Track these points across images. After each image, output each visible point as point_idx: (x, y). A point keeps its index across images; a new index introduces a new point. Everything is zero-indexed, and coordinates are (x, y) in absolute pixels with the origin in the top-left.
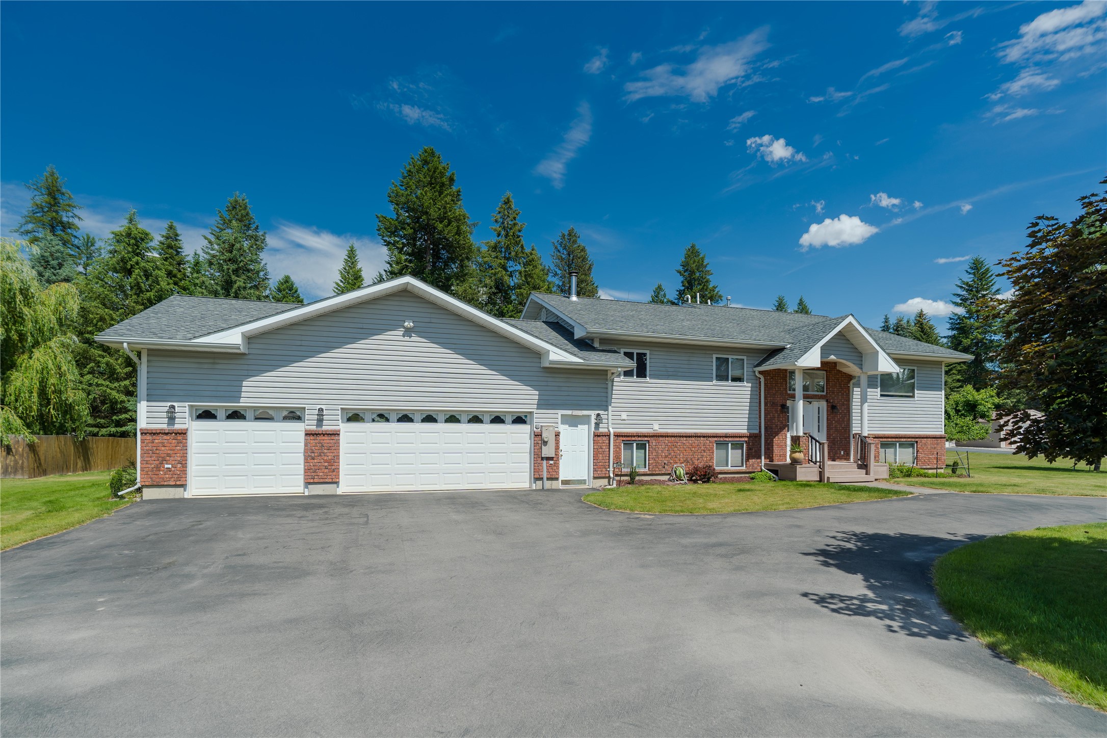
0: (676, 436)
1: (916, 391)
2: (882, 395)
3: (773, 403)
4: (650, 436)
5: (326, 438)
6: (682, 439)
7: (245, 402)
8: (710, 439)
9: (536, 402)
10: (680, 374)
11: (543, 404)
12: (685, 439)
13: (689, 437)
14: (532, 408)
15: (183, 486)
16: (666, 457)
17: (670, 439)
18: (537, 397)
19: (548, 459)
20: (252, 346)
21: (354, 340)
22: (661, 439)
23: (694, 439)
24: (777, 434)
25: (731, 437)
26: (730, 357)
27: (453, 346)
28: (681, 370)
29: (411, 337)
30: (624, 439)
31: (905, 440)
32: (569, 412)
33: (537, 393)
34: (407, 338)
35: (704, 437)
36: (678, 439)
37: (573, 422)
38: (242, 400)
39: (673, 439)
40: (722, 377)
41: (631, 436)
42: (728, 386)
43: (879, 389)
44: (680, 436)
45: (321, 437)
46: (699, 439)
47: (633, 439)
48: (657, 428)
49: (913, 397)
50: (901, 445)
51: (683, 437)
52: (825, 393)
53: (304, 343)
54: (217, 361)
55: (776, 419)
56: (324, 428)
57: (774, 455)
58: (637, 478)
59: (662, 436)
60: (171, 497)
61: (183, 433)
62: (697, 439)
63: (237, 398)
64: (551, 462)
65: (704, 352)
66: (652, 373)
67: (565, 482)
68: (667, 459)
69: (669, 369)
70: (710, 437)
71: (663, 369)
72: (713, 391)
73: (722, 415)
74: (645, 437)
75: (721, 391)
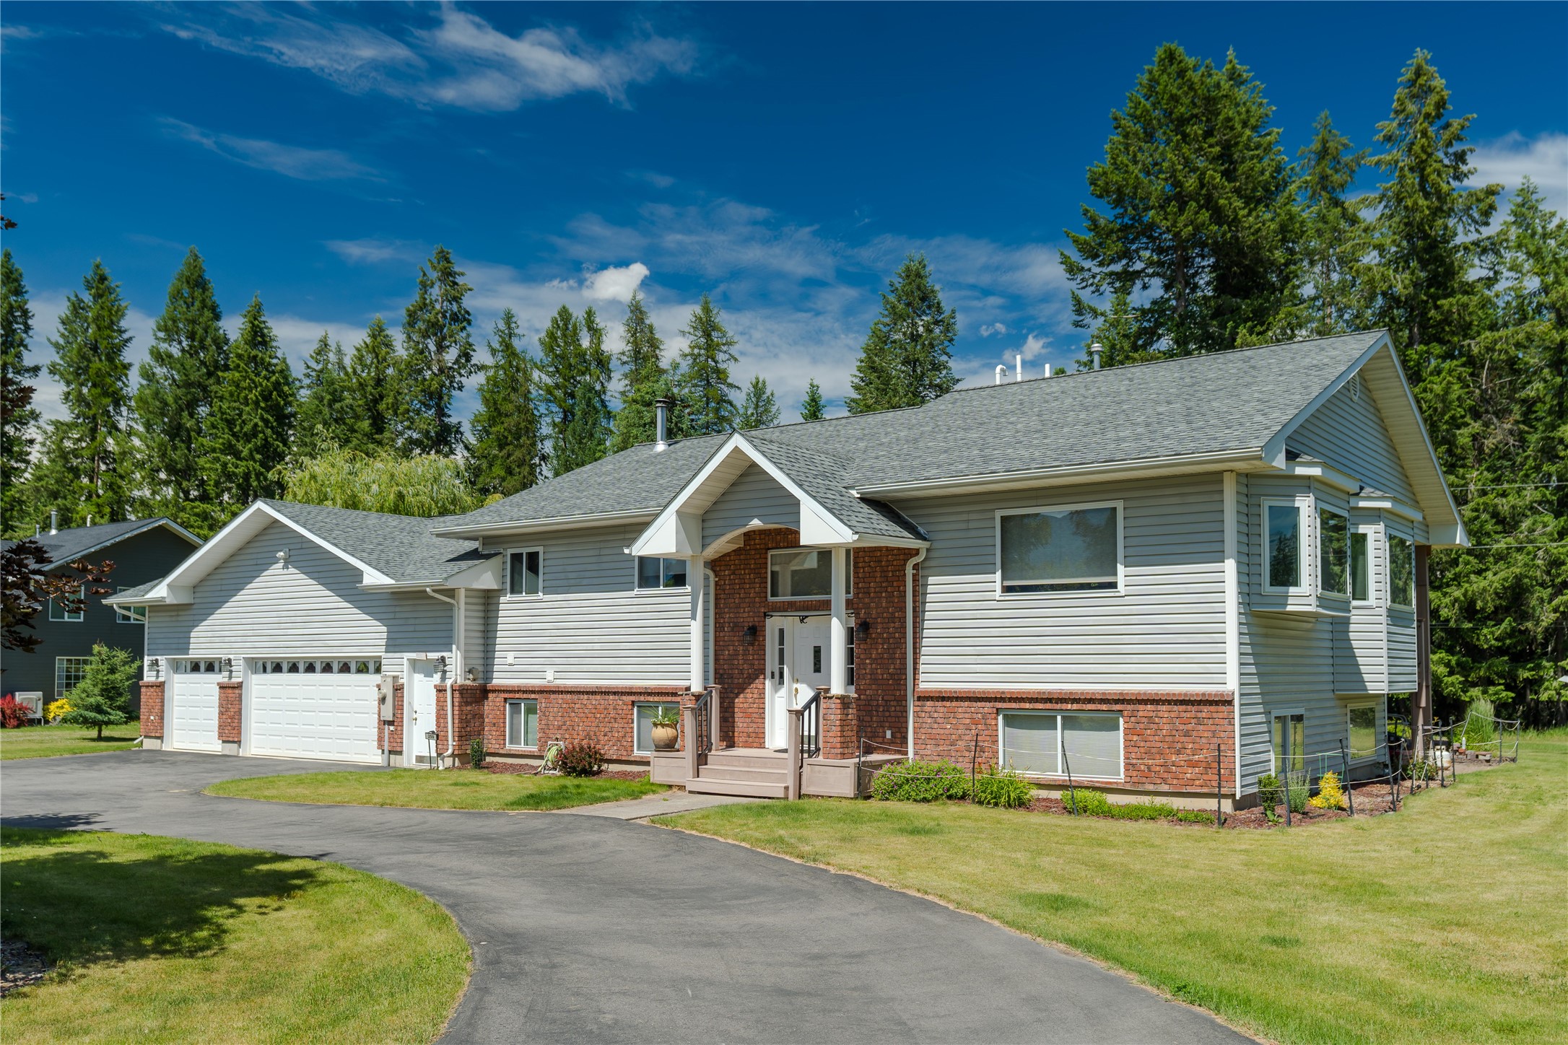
0: (574, 692)
1: (1121, 569)
2: (1003, 590)
3: (736, 625)
4: (539, 692)
6: (582, 697)
7: (192, 653)
8: (624, 698)
9: (383, 642)
10: (585, 581)
11: (394, 645)
12: (586, 696)
14: (380, 652)
15: (161, 738)
16: (559, 728)
17: (564, 696)
18: (385, 635)
20: (198, 595)
22: (553, 696)
23: (598, 697)
24: (742, 689)
25: (659, 694)
28: (588, 574)
29: (288, 568)
30: (507, 695)
31: (1075, 706)
32: (422, 656)
33: (385, 629)
34: (285, 571)
35: (615, 693)
36: (575, 697)
38: (191, 651)
39: (569, 696)
40: (652, 580)
42: (660, 596)
43: (999, 574)
44: (579, 692)
45: (231, 691)
46: (607, 697)
47: (517, 696)
48: (550, 677)
49: (1113, 585)
50: (1070, 723)
51: (583, 693)
53: (224, 588)
54: (180, 613)
55: (740, 657)
56: (233, 680)
57: (736, 734)
59: (554, 692)
60: (156, 748)
61: (163, 686)
62: (603, 696)
63: (186, 650)
64: (392, 728)
65: (621, 536)
66: (547, 584)
67: (420, 759)
68: (561, 732)
69: (571, 575)
70: (623, 693)
71: (562, 576)
72: (635, 608)
73: (649, 653)
74: (533, 692)
75: (649, 608)
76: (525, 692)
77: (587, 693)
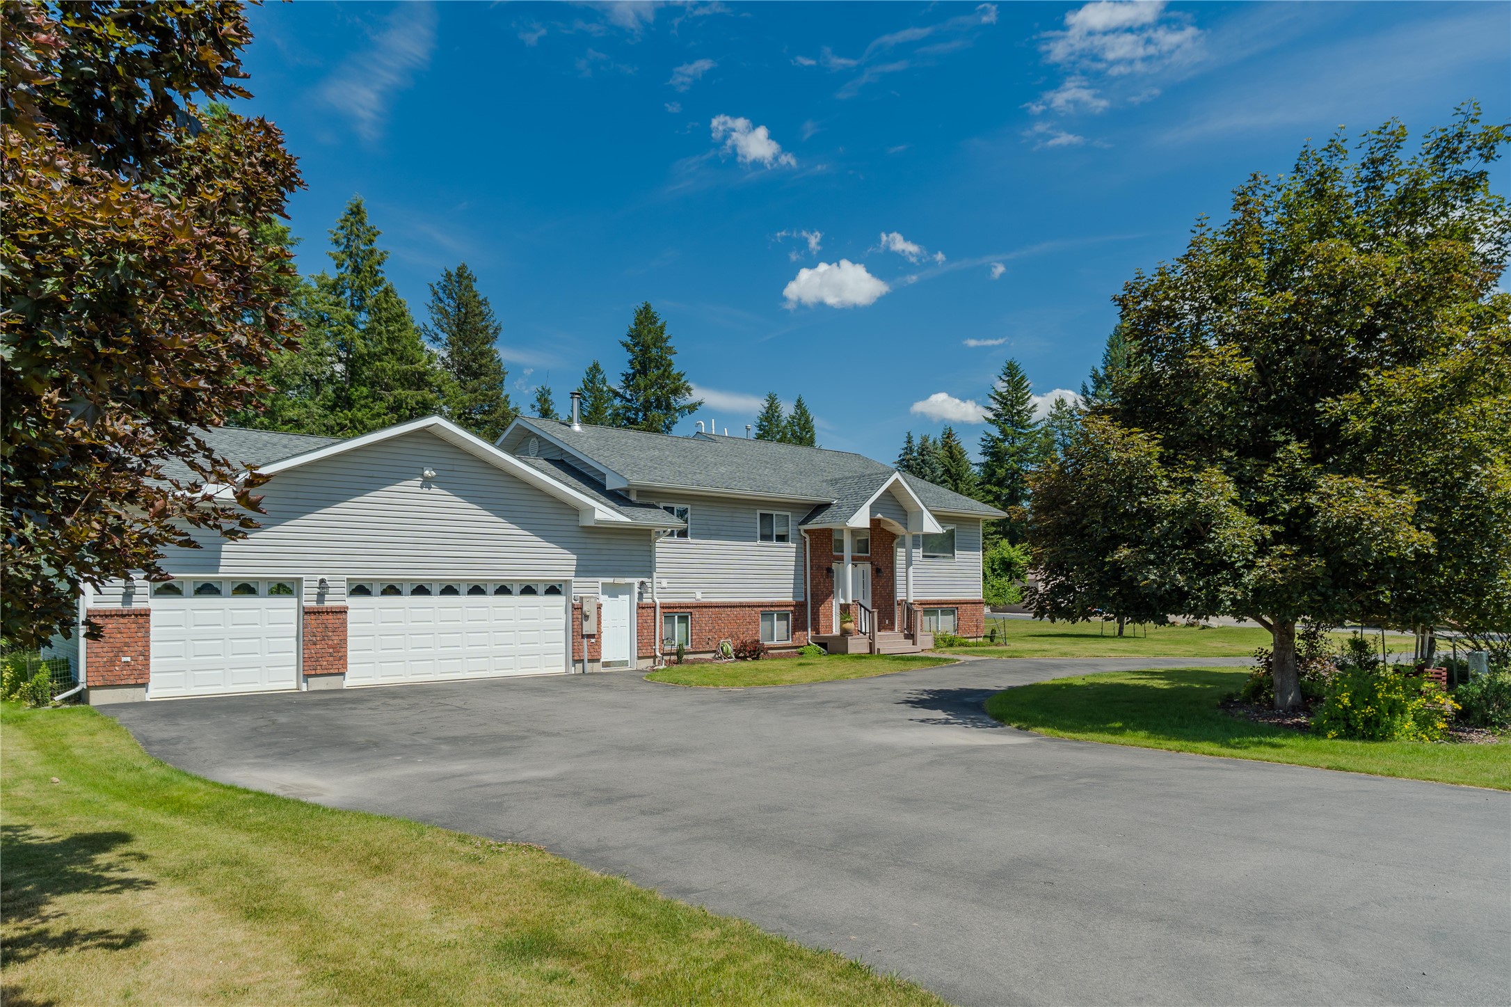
0: (721, 607)
1: (956, 551)
2: (924, 556)
3: (819, 566)
4: (693, 607)
5: (330, 616)
6: (726, 609)
7: (225, 572)
8: (755, 609)
9: (574, 568)
10: (723, 533)
11: (582, 571)
12: (729, 609)
13: (734, 607)
14: (570, 576)
15: (144, 685)
16: (710, 631)
17: (714, 609)
18: (575, 562)
19: (590, 636)
21: (362, 491)
22: (704, 610)
23: (739, 609)
24: (823, 602)
25: (777, 606)
26: (774, 513)
27: (480, 500)
28: (724, 528)
29: (430, 488)
30: (666, 611)
31: (946, 605)
32: (610, 580)
33: (575, 556)
34: (425, 490)
35: (749, 607)
36: (722, 610)
37: (612, 591)
38: (221, 569)
39: (716, 609)
40: (765, 537)
41: (673, 607)
42: (774, 547)
43: (922, 549)
44: (724, 607)
45: (325, 616)
46: (744, 608)
47: (676, 609)
48: (699, 597)
49: (953, 557)
50: (943, 612)
51: (727, 607)
52: (869, 555)
53: (300, 495)
55: (822, 584)
56: (327, 604)
57: (820, 626)
58: (685, 657)
59: (706, 607)
60: (129, 700)
61: (145, 614)
62: (742, 608)
63: (214, 567)
64: (593, 640)
65: (747, 507)
66: (694, 531)
67: (606, 664)
68: (712, 633)
69: (712, 528)
70: (754, 606)
71: (705, 527)
72: (757, 553)
73: (766, 581)
74: (688, 607)
75: (766, 553)
76: (681, 607)
77: (731, 607)
